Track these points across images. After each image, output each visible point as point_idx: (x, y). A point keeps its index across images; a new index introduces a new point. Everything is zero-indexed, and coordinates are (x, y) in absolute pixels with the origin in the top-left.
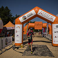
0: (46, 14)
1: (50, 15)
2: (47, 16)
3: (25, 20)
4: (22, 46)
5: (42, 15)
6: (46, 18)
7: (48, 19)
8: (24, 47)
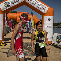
0: (37, 3)
1: (42, 4)
2: (38, 5)
3: (8, 8)
4: (4, 44)
5: (32, 3)
6: (37, 8)
7: (39, 9)
8: (6, 45)
